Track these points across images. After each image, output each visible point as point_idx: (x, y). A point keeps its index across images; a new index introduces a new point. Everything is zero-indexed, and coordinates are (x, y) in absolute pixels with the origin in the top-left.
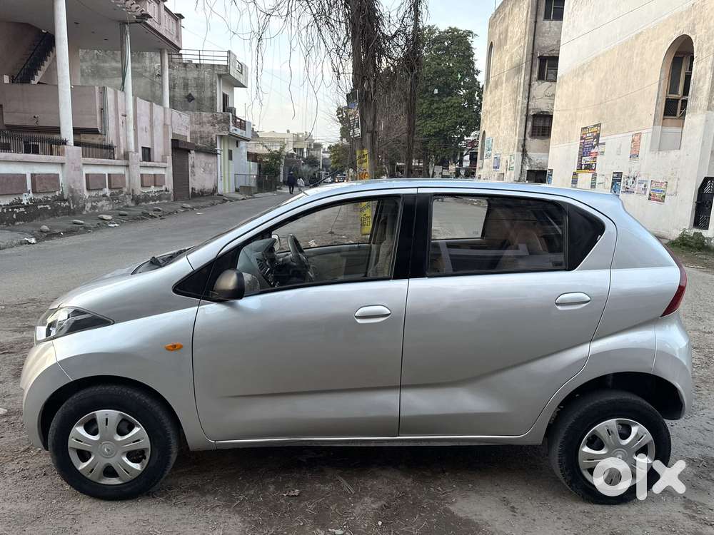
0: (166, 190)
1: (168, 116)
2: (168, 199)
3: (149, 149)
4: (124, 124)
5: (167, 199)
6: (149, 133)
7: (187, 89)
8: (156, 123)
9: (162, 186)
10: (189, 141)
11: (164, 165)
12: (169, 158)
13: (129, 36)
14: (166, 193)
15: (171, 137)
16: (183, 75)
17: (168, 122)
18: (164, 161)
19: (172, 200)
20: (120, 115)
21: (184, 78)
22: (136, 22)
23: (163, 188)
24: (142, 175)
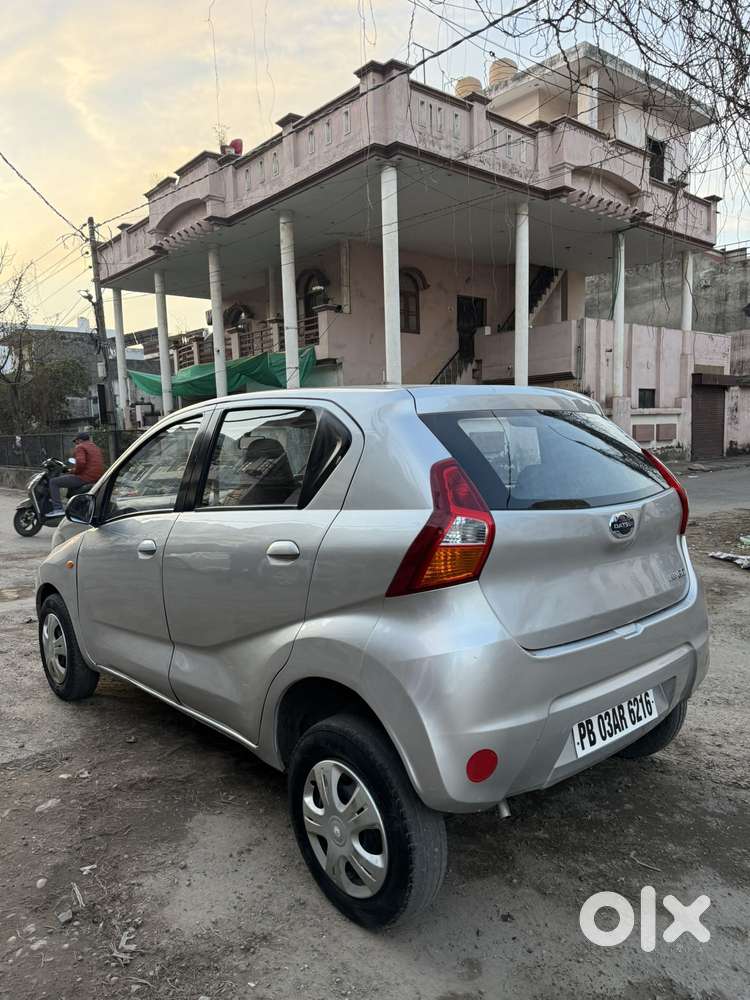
0: (679, 446)
1: (688, 342)
2: (681, 458)
3: (653, 391)
4: (610, 363)
5: (679, 459)
6: (653, 369)
7: (746, 297)
8: (666, 354)
9: (671, 440)
10: (727, 372)
11: (678, 410)
12: (687, 402)
13: (623, 248)
14: (678, 450)
15: (691, 371)
16: (742, 279)
17: (688, 350)
18: (678, 405)
19: (689, 459)
20: (603, 351)
21: (742, 283)
22: (632, 227)
23: (674, 443)
24: (634, 427)
